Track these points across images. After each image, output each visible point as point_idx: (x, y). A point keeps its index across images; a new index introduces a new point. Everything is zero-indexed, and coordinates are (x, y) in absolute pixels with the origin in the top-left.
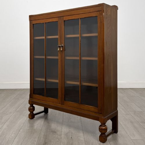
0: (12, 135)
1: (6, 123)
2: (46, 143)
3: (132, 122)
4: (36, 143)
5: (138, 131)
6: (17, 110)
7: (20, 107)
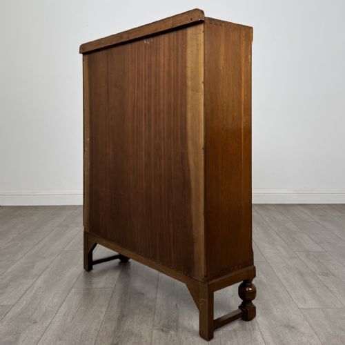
0: (55, 301)
1: (42, 276)
2: (123, 316)
3: (301, 274)
4: (103, 316)
5: (313, 292)
6: (66, 249)
7: (71, 243)
